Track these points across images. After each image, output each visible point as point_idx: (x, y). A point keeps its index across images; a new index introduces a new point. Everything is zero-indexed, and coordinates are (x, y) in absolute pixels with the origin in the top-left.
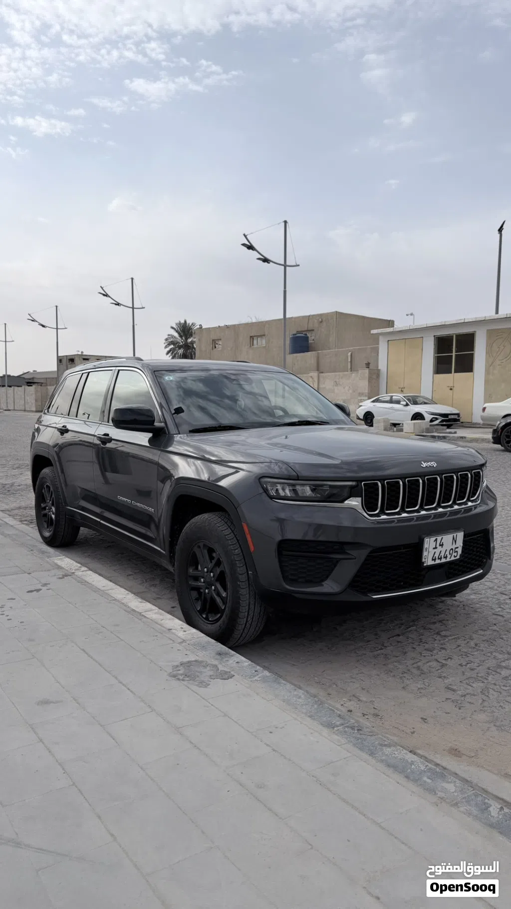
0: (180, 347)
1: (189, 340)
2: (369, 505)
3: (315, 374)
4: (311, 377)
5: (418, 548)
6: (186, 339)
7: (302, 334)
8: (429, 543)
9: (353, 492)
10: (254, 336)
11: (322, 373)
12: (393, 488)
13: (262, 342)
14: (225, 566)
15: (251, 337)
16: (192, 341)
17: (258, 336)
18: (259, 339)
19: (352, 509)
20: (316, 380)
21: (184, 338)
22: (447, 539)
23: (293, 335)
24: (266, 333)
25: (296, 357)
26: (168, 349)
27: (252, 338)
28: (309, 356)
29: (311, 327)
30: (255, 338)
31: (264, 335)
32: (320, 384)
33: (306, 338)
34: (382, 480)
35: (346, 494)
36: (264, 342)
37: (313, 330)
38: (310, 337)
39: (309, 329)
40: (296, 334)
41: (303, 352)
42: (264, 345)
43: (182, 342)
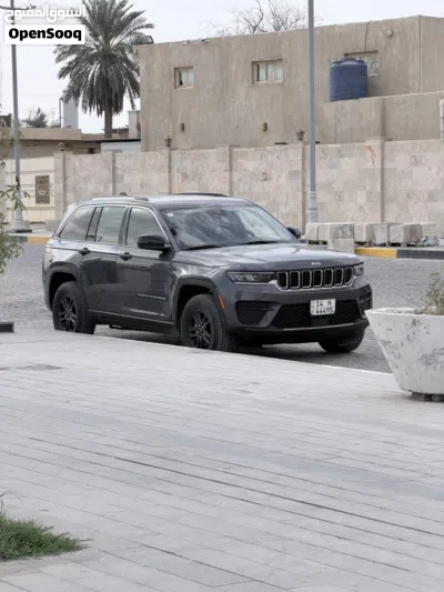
0: (91, 60)
1: (114, 42)
2: (282, 284)
3: (375, 143)
4: (370, 147)
5: (308, 306)
6: (107, 39)
7: (354, 60)
8: (314, 304)
9: (273, 277)
10: (261, 62)
11: (390, 140)
12: (294, 276)
13: (277, 74)
14: (210, 320)
15: (253, 63)
16: (120, 43)
17: (267, 63)
18: (270, 67)
19: (272, 285)
20: (378, 153)
21: (101, 37)
22: (325, 302)
23: (336, 63)
24: (284, 56)
25: (343, 108)
26: (64, 64)
27: (256, 65)
28: (366, 107)
29: (371, 46)
30: (261, 65)
31: (280, 60)
32: (386, 161)
33: (362, 69)
34: (288, 271)
35: (269, 277)
36: (280, 72)
37: (376, 52)
38: (369, 66)
39: (370, 49)
40: (340, 62)
41: (355, 96)
42: (281, 81)
43: (97, 47)
